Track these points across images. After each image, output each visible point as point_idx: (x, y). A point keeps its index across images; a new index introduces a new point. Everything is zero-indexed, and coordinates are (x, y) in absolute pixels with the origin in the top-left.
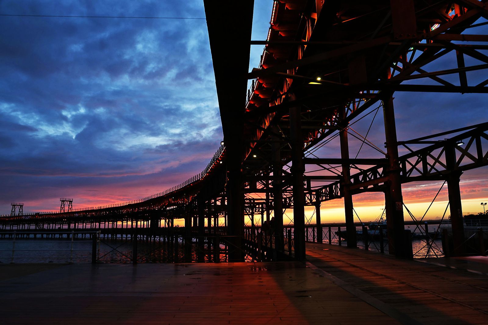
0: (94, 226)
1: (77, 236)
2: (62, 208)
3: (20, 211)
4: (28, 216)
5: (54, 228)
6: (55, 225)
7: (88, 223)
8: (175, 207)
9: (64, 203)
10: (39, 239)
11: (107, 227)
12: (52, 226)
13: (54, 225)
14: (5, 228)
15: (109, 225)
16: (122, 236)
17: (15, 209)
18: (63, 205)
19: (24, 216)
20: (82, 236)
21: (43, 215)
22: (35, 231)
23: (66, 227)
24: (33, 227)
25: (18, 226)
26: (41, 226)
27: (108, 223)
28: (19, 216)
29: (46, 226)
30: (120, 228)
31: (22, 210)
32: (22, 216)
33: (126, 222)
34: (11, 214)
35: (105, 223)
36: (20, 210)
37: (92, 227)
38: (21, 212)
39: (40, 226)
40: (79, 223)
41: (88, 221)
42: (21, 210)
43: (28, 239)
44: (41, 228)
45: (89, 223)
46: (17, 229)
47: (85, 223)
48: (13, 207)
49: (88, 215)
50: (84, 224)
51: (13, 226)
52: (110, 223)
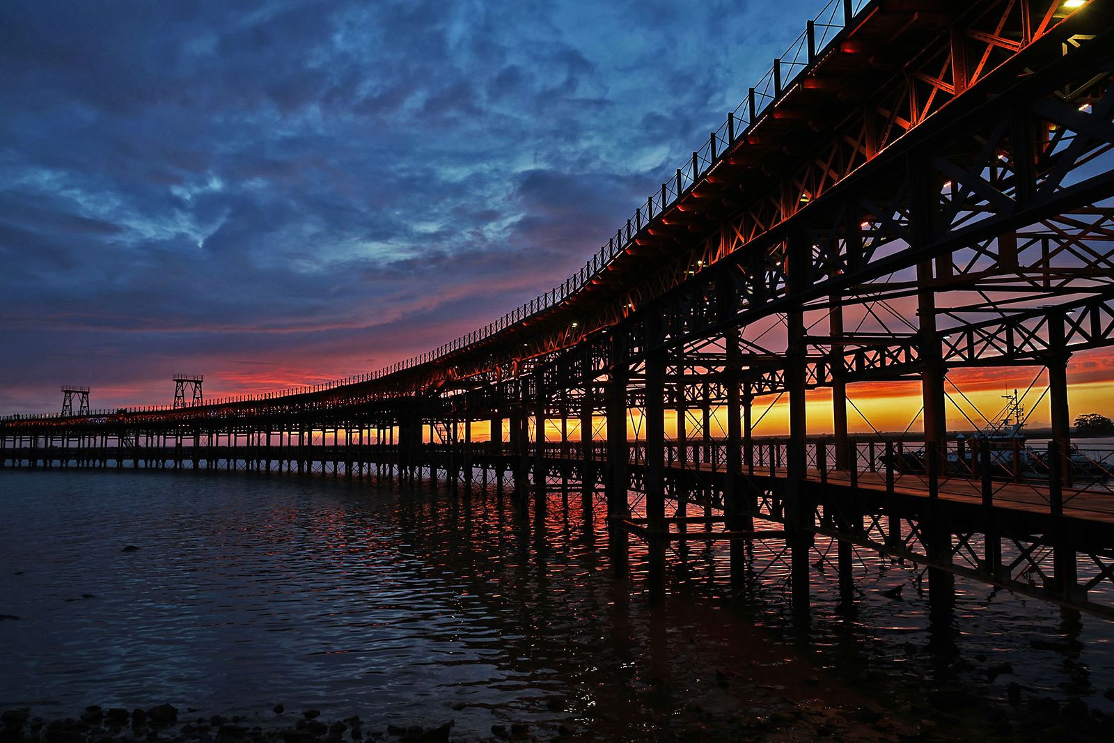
0: (256, 439)
1: (216, 466)
2: (179, 397)
3: (82, 405)
4: (100, 416)
5: (161, 445)
6: (165, 438)
7: (240, 433)
8: (460, 392)
9: (182, 386)
10: (129, 471)
11: (285, 443)
12: (158, 441)
13: (162, 437)
14: (51, 443)
15: (292, 438)
16: (324, 464)
17: (70, 401)
18: (180, 391)
19: (92, 416)
20: (228, 466)
21: (135, 413)
22: (119, 454)
23: (188, 442)
24: (113, 442)
25: (79, 440)
26: (132, 439)
27: (290, 434)
28: (80, 417)
29: (142, 441)
30: (318, 445)
31: (88, 401)
32: (88, 416)
33: (333, 430)
34: (63, 412)
35: (281, 434)
36: (82, 402)
37: (251, 442)
38: (85, 407)
39: (129, 440)
40: (220, 432)
41: (240, 430)
42: (85, 404)
43: (104, 470)
44: (132, 444)
45: (242, 433)
46: (77, 446)
47: (233, 433)
48: (65, 396)
49: (240, 413)
50: (232, 436)
51: (68, 441)
52: (292, 433)
